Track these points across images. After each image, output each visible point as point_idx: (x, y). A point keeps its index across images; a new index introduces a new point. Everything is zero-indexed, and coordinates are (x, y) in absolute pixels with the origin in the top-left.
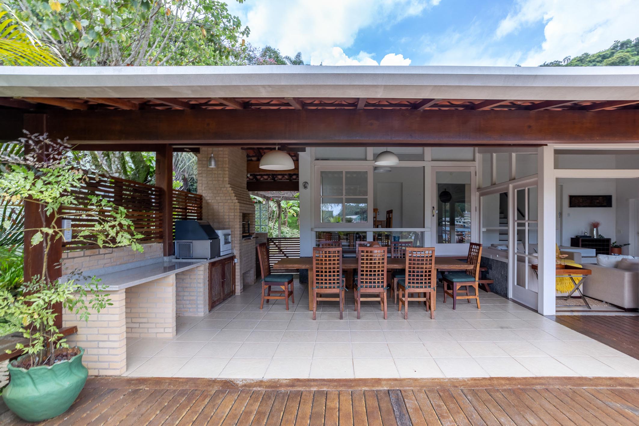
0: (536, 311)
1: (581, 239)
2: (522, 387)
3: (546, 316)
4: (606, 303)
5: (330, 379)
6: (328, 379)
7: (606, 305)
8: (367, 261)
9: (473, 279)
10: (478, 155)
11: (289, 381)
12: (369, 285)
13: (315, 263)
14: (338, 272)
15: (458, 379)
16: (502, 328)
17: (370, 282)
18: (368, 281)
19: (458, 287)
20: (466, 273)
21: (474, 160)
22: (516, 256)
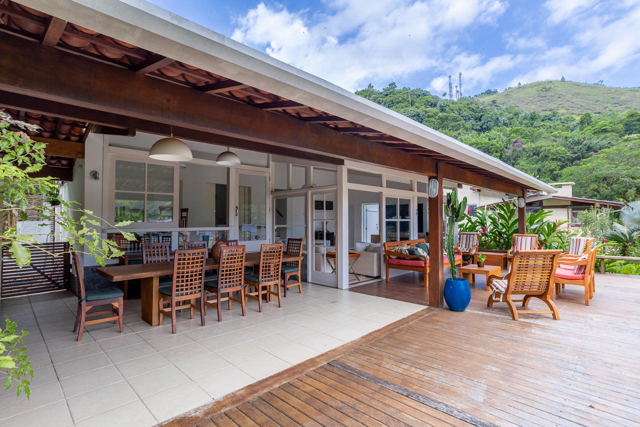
0: (337, 288)
1: (319, 233)
2: (389, 333)
3: (345, 290)
4: (363, 275)
5: (277, 374)
6: (275, 375)
7: (364, 277)
8: (228, 261)
9: (297, 269)
10: (272, 164)
11: (244, 390)
12: (228, 284)
13: (176, 268)
14: (200, 274)
15: (355, 341)
16: (333, 302)
17: (230, 282)
18: (228, 280)
19: (288, 277)
20: (286, 265)
21: (268, 167)
22: (314, 247)
